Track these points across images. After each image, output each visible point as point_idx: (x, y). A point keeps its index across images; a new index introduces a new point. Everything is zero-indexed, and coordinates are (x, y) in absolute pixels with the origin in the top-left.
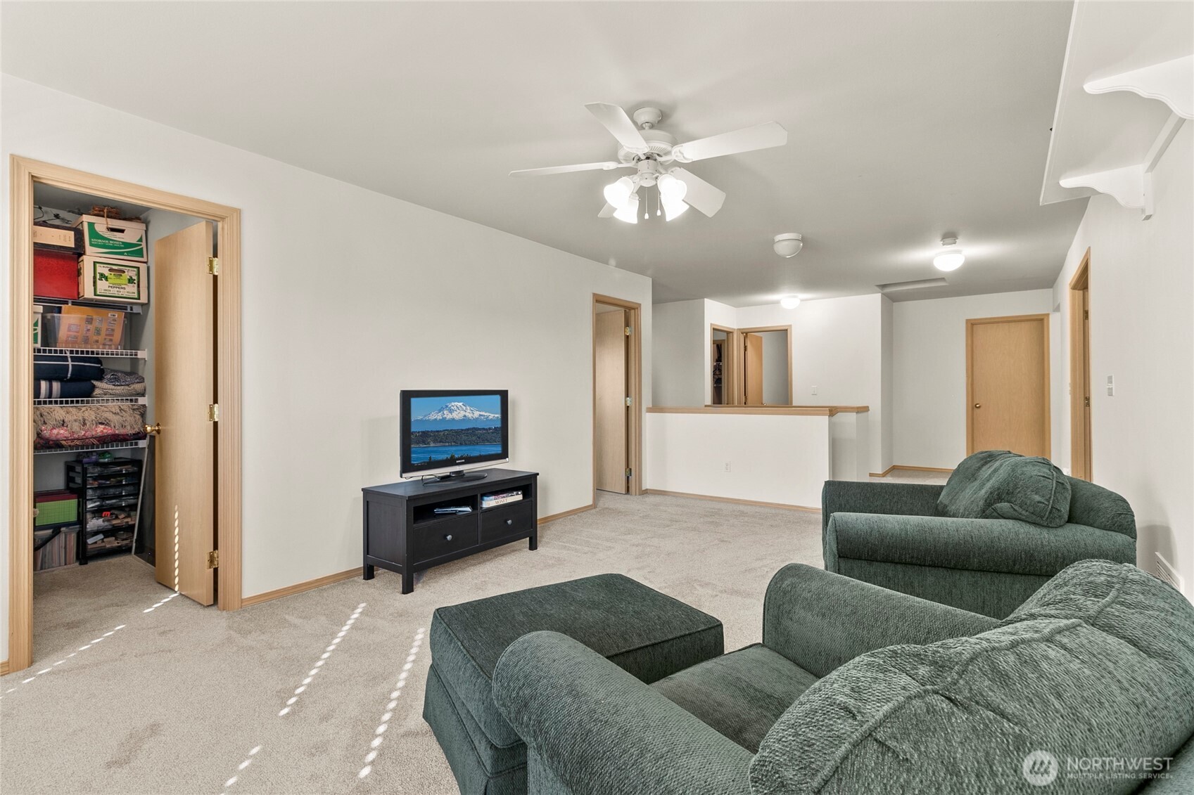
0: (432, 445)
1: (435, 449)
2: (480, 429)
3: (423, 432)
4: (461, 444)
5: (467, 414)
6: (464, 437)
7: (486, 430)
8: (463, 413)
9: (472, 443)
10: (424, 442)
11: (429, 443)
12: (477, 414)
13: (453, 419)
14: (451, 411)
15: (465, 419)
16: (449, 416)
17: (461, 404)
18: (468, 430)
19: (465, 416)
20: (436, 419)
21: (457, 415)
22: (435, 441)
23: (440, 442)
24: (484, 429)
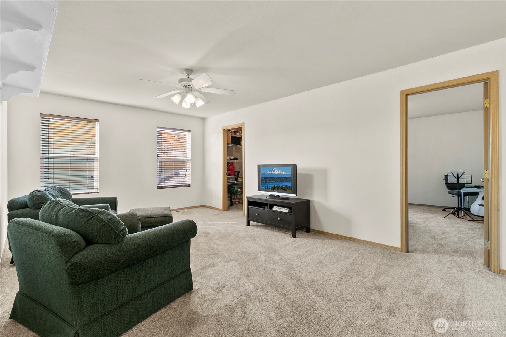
0: (268, 182)
1: (269, 183)
2: (283, 177)
3: (265, 178)
4: (277, 182)
5: (279, 172)
6: (278, 180)
7: (285, 177)
8: (278, 172)
9: (280, 182)
10: (266, 181)
11: (267, 181)
12: (282, 172)
13: (275, 174)
14: (274, 171)
15: (278, 174)
16: (273, 173)
17: (277, 169)
18: (279, 177)
19: (278, 173)
20: (269, 174)
21: (276, 173)
22: (269, 181)
23: (271, 181)
24: (284, 177)
